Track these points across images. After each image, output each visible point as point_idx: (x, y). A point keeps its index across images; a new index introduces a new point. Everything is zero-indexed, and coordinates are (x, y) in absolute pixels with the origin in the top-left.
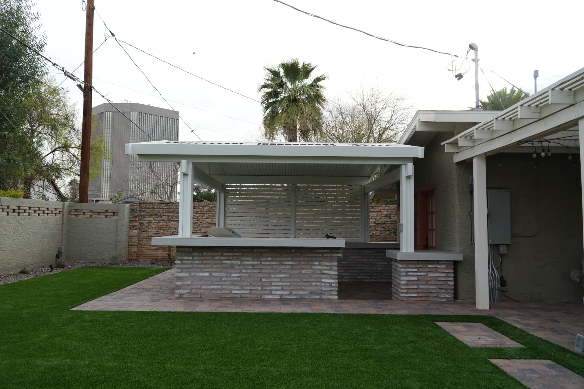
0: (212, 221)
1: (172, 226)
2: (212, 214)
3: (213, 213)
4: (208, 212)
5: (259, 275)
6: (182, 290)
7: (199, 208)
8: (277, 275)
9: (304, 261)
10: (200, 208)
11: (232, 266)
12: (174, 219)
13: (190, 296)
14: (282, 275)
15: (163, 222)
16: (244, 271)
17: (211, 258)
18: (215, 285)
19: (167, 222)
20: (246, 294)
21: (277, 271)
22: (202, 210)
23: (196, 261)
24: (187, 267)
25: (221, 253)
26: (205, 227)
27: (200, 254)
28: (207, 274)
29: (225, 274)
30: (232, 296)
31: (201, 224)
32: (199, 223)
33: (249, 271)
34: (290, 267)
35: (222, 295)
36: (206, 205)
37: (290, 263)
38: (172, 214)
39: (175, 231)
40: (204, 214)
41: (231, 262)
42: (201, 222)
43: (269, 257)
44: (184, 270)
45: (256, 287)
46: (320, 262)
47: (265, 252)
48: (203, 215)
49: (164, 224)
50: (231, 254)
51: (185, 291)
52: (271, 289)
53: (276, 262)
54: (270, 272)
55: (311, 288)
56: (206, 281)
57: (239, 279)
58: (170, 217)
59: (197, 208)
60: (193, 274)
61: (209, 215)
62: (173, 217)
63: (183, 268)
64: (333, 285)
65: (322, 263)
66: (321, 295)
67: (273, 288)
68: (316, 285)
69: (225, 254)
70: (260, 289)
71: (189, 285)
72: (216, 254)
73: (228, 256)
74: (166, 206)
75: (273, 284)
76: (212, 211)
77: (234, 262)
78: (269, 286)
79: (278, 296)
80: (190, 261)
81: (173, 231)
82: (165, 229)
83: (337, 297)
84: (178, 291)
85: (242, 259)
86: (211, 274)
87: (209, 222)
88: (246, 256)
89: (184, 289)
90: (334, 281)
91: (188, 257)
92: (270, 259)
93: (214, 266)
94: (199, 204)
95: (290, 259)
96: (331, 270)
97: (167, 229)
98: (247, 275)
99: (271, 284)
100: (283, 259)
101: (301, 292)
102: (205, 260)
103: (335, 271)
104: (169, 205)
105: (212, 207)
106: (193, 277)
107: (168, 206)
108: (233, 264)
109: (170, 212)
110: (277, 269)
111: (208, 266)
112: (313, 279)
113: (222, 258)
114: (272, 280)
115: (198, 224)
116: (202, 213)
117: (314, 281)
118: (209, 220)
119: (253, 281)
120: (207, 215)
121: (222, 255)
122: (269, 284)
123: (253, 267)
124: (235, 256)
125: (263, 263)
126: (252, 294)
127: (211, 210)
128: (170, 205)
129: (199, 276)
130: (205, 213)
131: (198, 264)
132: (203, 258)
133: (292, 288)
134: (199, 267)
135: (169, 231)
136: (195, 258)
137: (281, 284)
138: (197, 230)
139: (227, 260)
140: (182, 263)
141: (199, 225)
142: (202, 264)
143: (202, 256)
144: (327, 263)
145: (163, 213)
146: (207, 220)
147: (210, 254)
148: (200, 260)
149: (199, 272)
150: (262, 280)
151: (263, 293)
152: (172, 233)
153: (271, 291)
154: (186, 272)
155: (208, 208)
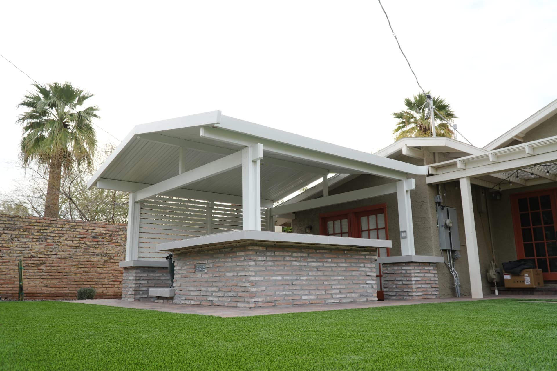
0: (73, 243)
1: (16, 248)
2: (73, 234)
3: (75, 234)
4: (68, 232)
5: (323, 278)
6: (256, 298)
7: (56, 225)
8: (336, 278)
9: (354, 263)
10: (58, 226)
11: (300, 269)
12: (20, 239)
13: (265, 305)
14: (339, 278)
15: (3, 242)
16: (310, 274)
17: (282, 259)
18: (286, 291)
19: (8, 243)
20: (314, 299)
21: (336, 274)
22: (60, 229)
23: (269, 262)
24: (261, 269)
25: (290, 254)
26: (63, 251)
27: (273, 254)
28: (279, 278)
29: (295, 277)
30: (301, 302)
31: (57, 246)
32: (55, 246)
33: (314, 274)
34: (344, 269)
35: (294, 302)
36: (66, 223)
37: (344, 265)
38: (17, 233)
39: (21, 255)
40: (63, 234)
41: (299, 263)
42: (58, 244)
43: (328, 258)
44: (258, 273)
45: (321, 292)
46: (364, 263)
47: (325, 253)
48: (61, 235)
49: (4, 245)
50: (299, 255)
51: (260, 300)
52: (332, 293)
53: (334, 264)
54: (330, 274)
55: (360, 291)
56: (279, 286)
57: (307, 282)
58: (14, 236)
59: (54, 225)
60: (266, 278)
61: (70, 235)
62: (18, 236)
63: (257, 271)
64: (374, 287)
65: (366, 265)
66: (367, 297)
67: (334, 291)
68: (363, 288)
69: (294, 254)
70: (324, 293)
71: (263, 291)
72: (286, 254)
73: (297, 257)
74: (9, 221)
75: (333, 287)
76: (74, 231)
77: (302, 264)
78: (330, 289)
79: (338, 301)
80: (264, 263)
81: (16, 255)
82: (5, 252)
83: (377, 299)
84: (253, 300)
85: (308, 260)
86: (283, 278)
87: (69, 244)
88: (312, 257)
89: (259, 297)
90: (373, 282)
91: (262, 258)
92: (330, 260)
93: (286, 268)
94: (56, 221)
95: (344, 261)
96: (372, 271)
97: (8, 252)
98: (313, 278)
99: (332, 287)
100: (339, 261)
101: (353, 295)
102: (277, 261)
103: (374, 272)
104: (13, 219)
105: (74, 226)
106: (267, 281)
107: (12, 221)
108: (301, 266)
109: (14, 229)
110: (335, 271)
111: (279, 268)
112: (361, 281)
113: (292, 259)
114: (333, 283)
115: (53, 247)
116: (60, 232)
117: (362, 283)
118: (69, 242)
119: (318, 285)
120: (67, 236)
121: (292, 256)
122: (330, 287)
123: (317, 269)
124: (302, 257)
125: (325, 265)
126: (318, 299)
127: (72, 230)
128: (16, 219)
129: (273, 280)
130: (65, 232)
131: (270, 266)
132: (275, 259)
133: (347, 291)
134: (272, 269)
135: (11, 255)
136: (268, 258)
137: (339, 287)
138: (52, 255)
139: (296, 261)
140: (256, 265)
141: (55, 248)
142: (274, 265)
143: (275, 256)
144: (369, 265)
145: (4, 230)
146: (66, 242)
147: (281, 254)
148: (272, 261)
149: (272, 276)
150: (325, 283)
151: (326, 297)
152: (15, 258)
153: (332, 294)
154: (260, 276)
155: (68, 226)
